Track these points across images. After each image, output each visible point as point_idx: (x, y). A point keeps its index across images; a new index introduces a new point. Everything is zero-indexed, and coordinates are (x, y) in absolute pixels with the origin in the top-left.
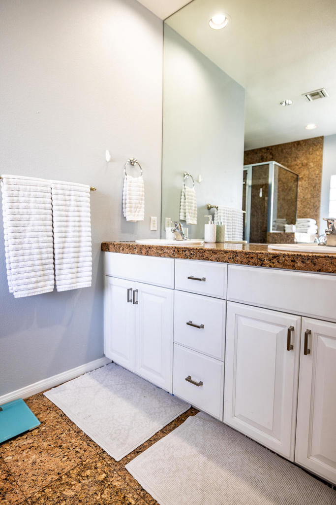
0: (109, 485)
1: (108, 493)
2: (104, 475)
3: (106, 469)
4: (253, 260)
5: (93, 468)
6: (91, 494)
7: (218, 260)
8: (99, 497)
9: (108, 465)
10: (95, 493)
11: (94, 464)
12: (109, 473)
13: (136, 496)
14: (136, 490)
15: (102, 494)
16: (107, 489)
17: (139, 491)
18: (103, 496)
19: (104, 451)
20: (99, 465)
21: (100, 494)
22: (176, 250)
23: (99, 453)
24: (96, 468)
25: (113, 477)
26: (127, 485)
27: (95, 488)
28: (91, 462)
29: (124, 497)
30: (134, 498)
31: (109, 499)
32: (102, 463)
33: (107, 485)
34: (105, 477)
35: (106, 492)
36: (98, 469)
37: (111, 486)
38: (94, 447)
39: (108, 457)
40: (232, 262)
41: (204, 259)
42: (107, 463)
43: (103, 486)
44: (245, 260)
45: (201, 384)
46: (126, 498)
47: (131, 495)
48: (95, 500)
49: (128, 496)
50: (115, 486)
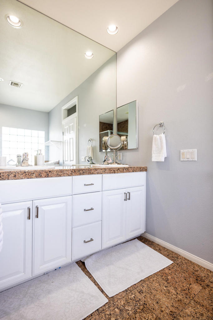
0: (123, 307)
1: (128, 307)
2: (116, 310)
3: (112, 308)
4: (111, 171)
5: (109, 316)
6: (128, 316)
7: (98, 173)
8: (131, 312)
9: (109, 307)
10: (128, 314)
11: (107, 316)
12: (115, 307)
13: (130, 294)
14: (126, 294)
15: (128, 310)
16: (126, 308)
17: (127, 292)
18: (130, 310)
19: (97, 310)
20: (108, 313)
21: (128, 312)
22: (73, 171)
23: (98, 313)
24: (110, 315)
25: (118, 305)
26: (124, 297)
27: (125, 314)
28: (105, 318)
29: (130, 299)
30: (131, 296)
31: (132, 306)
32: (106, 311)
33: (123, 308)
34: (118, 309)
35: (127, 308)
36: (112, 313)
37: (124, 306)
38: (92, 317)
39: (103, 307)
40: (104, 174)
41: (91, 174)
42: (108, 308)
43: (123, 310)
44: (109, 172)
45: (92, 240)
46: (131, 298)
47: (130, 296)
48: (132, 314)
49: (130, 298)
50: (124, 303)
